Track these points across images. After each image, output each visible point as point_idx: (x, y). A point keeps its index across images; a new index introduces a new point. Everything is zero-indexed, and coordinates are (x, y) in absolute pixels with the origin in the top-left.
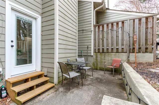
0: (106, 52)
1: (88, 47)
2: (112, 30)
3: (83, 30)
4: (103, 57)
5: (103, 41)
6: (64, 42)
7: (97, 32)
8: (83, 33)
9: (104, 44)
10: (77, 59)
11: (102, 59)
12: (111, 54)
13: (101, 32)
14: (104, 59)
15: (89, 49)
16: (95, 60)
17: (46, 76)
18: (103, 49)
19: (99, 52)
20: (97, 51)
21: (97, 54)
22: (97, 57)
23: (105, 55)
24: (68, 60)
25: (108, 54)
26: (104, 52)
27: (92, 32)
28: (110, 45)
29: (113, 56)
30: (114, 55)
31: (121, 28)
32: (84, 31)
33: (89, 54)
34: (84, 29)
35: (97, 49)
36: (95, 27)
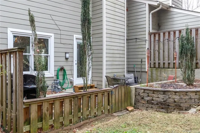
0: (162, 67)
1: (142, 61)
2: (169, 40)
3: (136, 39)
4: (159, 73)
5: (159, 53)
6: (111, 59)
7: (153, 42)
8: (136, 42)
9: (161, 57)
10: (125, 75)
11: (158, 76)
12: (167, 70)
13: (156, 41)
14: (160, 76)
15: (143, 63)
16: (150, 78)
17: (95, 88)
18: (159, 63)
19: (155, 67)
20: (152, 66)
21: (152, 70)
22: (152, 73)
23: (161, 71)
24: (114, 75)
25: (164, 70)
26: (161, 67)
27: (147, 41)
28: (166, 59)
29: (169, 72)
30: (171, 71)
31: (178, 39)
32: (138, 40)
33: (143, 70)
34: (138, 37)
35: (152, 64)
36: (151, 35)
